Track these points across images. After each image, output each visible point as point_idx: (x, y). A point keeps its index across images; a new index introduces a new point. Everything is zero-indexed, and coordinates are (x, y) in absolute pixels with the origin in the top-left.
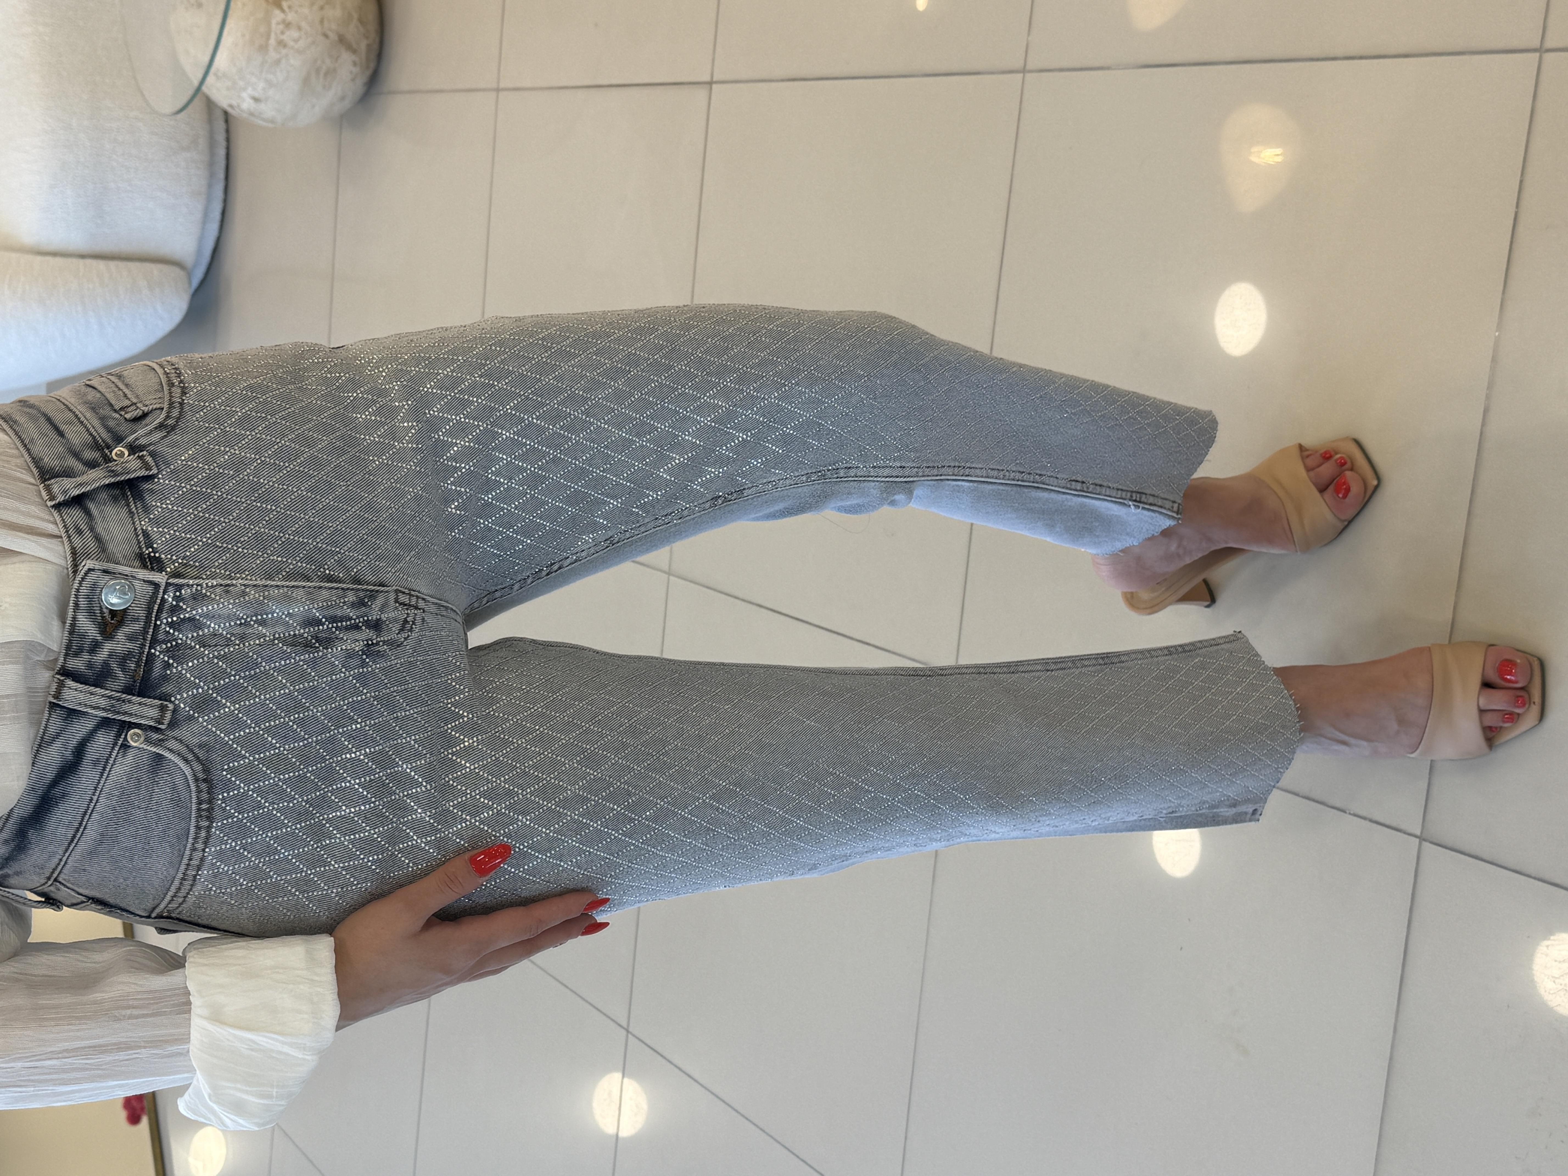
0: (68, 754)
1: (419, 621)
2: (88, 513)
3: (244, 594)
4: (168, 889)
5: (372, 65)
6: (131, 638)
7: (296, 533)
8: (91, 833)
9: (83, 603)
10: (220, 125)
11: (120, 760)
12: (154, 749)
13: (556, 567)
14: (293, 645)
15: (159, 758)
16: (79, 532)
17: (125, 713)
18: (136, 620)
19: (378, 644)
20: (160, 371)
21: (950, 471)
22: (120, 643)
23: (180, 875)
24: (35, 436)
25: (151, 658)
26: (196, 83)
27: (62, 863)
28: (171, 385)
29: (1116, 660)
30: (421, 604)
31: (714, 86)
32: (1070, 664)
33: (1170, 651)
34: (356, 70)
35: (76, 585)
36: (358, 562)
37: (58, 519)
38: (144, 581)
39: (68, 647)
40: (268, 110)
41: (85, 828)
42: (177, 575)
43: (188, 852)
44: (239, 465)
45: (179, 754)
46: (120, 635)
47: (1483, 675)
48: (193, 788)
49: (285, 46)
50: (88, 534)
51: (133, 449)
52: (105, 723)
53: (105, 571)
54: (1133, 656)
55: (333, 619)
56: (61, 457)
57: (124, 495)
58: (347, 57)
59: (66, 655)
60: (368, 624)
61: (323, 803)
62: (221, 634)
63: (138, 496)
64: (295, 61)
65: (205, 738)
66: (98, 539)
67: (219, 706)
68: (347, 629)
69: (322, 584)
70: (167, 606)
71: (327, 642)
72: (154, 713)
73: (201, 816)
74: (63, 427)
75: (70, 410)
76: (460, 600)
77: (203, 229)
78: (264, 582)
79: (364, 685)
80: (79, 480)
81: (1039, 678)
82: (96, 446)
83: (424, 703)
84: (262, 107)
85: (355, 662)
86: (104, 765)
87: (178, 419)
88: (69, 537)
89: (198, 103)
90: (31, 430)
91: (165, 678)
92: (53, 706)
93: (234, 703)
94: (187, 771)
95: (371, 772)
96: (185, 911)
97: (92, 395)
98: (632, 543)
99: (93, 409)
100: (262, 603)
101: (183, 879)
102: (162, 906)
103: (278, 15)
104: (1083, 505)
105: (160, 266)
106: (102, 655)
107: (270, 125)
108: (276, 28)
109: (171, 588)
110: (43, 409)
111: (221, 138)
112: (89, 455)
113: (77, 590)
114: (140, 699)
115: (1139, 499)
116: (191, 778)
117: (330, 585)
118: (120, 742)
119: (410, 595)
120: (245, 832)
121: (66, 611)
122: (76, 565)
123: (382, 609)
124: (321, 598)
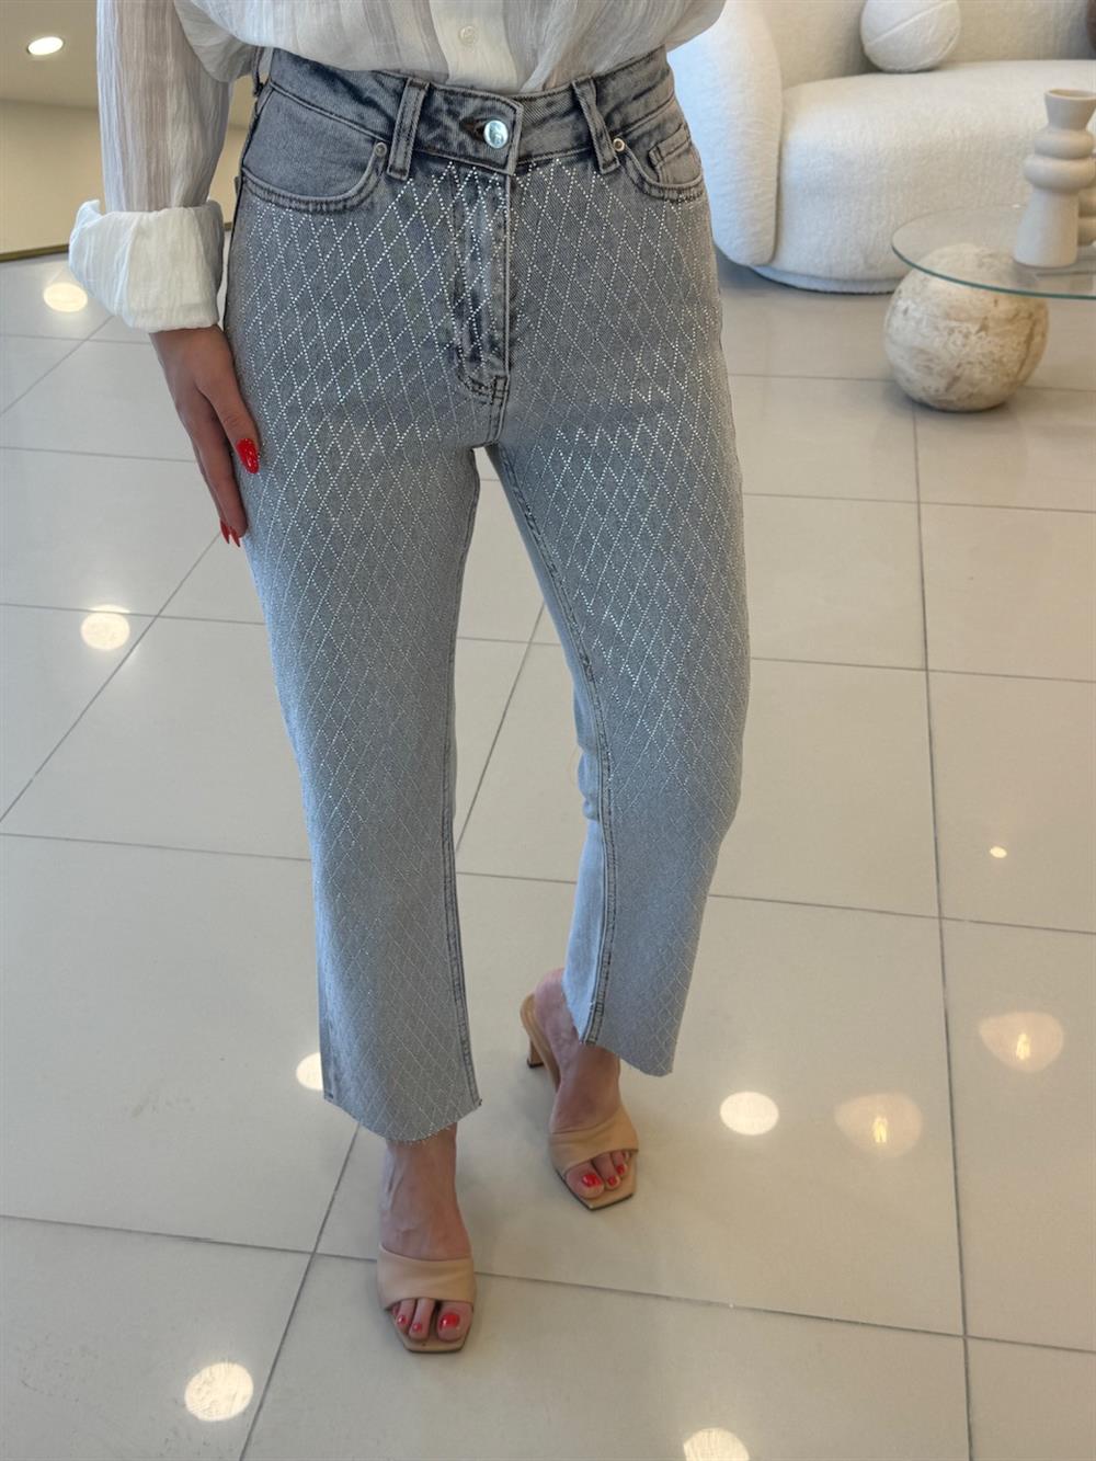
0: (367, 94)
1: (483, 398)
2: (567, 114)
3: (498, 241)
4: (261, 179)
5: (937, 405)
6: (461, 145)
7: (552, 291)
8: (304, 115)
9: (489, 104)
10: (885, 288)
11: (363, 137)
12: (370, 163)
13: (532, 523)
14: (456, 284)
15: (363, 169)
16: (549, 105)
17: (398, 140)
18: (476, 151)
19: (460, 358)
20: (692, 183)
22: (457, 136)
23: (271, 188)
24: (635, 76)
25: (445, 161)
26: (919, 264)
27: (283, 92)
28: (680, 191)
30: (497, 402)
31: (924, 673)
34: (932, 392)
35: (503, 99)
36: (530, 345)
37: (559, 89)
38: (507, 157)
39: (452, 92)
40: (897, 321)
42: (514, 186)
43: (289, 195)
44: (610, 244)
45: (365, 184)
46: (464, 136)
47: (447, 1301)
48: (340, 197)
49: (950, 334)
50: (547, 112)
51: (622, 156)
52: (391, 123)
53: (514, 123)
55: (478, 319)
56: (615, 95)
57: (581, 146)
58: (940, 384)
59: (446, 91)
60: (476, 350)
61: (328, 308)
62: (464, 222)
63: (581, 157)
64: (937, 343)
65: (378, 208)
66: (544, 120)
67: (405, 219)
68: (471, 332)
69: (508, 310)
70: (488, 175)
71: (459, 314)
72: (399, 164)
73: (317, 204)
74: (642, 100)
75: (659, 108)
76: (507, 439)
77: (803, 275)
78: (508, 260)
79: (424, 345)
80: (594, 107)
82: (625, 126)
83: (412, 398)
84: (900, 315)
85: (443, 337)
86: (359, 123)
87: (648, 195)
88: (545, 96)
89: (901, 267)
90: (642, 74)
91: (428, 174)
92: (405, 81)
93: (407, 231)
94: (351, 192)
95: (354, 350)
96: (248, 196)
97: (671, 127)
98: (551, 587)
99: (658, 127)
100: (490, 255)
103: (974, 328)
105: (772, 244)
106: (447, 121)
107: (885, 325)
108: (965, 326)
109: (502, 178)
110: (660, 86)
111: (875, 288)
112: (617, 119)
113: (498, 100)
114: (410, 152)
115: (599, 1009)
116: (347, 195)
117: (508, 317)
118: (377, 137)
119: (504, 391)
120: (303, 242)
121: (481, 90)
122: (521, 100)
123: (489, 364)
124: (495, 308)
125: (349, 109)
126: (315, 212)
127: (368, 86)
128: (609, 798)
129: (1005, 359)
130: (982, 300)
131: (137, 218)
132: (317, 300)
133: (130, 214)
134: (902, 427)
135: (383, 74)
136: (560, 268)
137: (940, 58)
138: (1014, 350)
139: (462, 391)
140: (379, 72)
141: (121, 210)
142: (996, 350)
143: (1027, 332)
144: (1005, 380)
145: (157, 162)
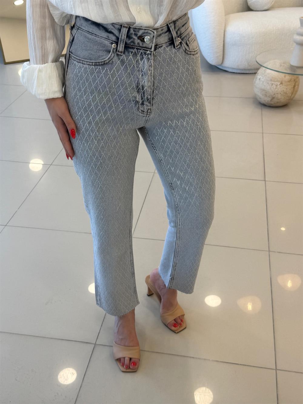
0: (110, 30)
2: (166, 32)
5: (267, 105)
6: (138, 43)
7: (163, 83)
9: (146, 31)
10: (254, 72)
11: (109, 42)
12: (112, 50)
14: (137, 83)
15: (110, 52)
16: (162, 30)
17: (120, 43)
18: (143, 45)
19: (138, 104)
20: (197, 49)
21: (179, 236)
22: (137, 41)
24: (182, 20)
25: (134, 48)
26: (263, 65)
27: (83, 30)
28: (195, 52)
29: (133, 276)
30: (148, 116)
31: (264, 182)
32: (132, 266)
33: (135, 288)
34: (267, 101)
35: (150, 29)
36: (157, 99)
37: (165, 25)
38: (152, 46)
39: (135, 28)
40: (257, 81)
41: (92, 35)
42: (153, 54)
43: (86, 60)
45: (110, 56)
46: (139, 41)
47: (133, 358)
48: (103, 60)
49: (272, 85)
50: (162, 32)
51: (181, 43)
52: (118, 38)
53: (154, 36)
54: (134, 280)
55: (144, 93)
56: (178, 26)
57: (170, 41)
58: (269, 99)
59: (134, 28)
60: (143, 102)
61: (99, 93)
62: (139, 65)
63: (170, 44)
64: (268, 88)
65: (114, 63)
66: (160, 35)
67: (122, 66)
68: (142, 97)
69: (152, 90)
70: (146, 51)
71: (138, 92)
72: (120, 50)
73: (95, 63)
74: (184, 27)
75: (188, 28)
76: (148, 125)
78: (152, 76)
80: (173, 30)
81: (129, 259)
82: (181, 34)
84: (258, 80)
85: (134, 99)
86: (108, 39)
87: (187, 53)
88: (161, 28)
89: (258, 66)
90: (184, 19)
91: (129, 52)
92: (121, 26)
93: (123, 69)
95: (108, 104)
97: (190, 34)
99: (188, 34)
100: (147, 75)
101: (79, 60)
102: (72, 55)
103: (279, 83)
104: (170, 266)
105: (222, 59)
106: (134, 37)
108: (276, 83)
109: (150, 52)
110: (187, 23)
111: (251, 72)
112: (179, 32)
113: (149, 30)
114: (124, 46)
115: (172, 279)
116: (105, 60)
117: (152, 92)
118: (113, 42)
119: (150, 112)
120: (92, 74)
121: (143, 27)
122: (154, 29)
123: (147, 105)
124: (149, 89)
125: (104, 34)
126: (95, 65)
127: (110, 28)
128: (180, 221)
129: (287, 93)
130: (281, 76)
131: (39, 66)
132: (96, 91)
133: (37, 65)
134: (258, 112)
135: (115, 24)
136: (165, 76)
137: (270, 7)
138: (290, 90)
139: (138, 114)
140: (113, 23)
141: (35, 64)
142: (285, 90)
143: (293, 85)
144: (287, 98)
145: (44, 50)
